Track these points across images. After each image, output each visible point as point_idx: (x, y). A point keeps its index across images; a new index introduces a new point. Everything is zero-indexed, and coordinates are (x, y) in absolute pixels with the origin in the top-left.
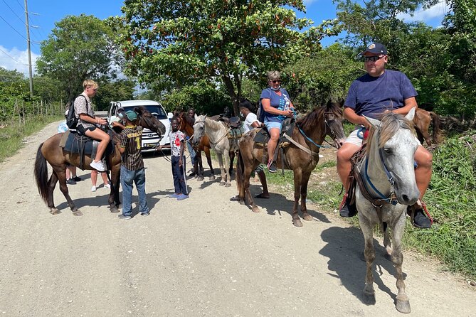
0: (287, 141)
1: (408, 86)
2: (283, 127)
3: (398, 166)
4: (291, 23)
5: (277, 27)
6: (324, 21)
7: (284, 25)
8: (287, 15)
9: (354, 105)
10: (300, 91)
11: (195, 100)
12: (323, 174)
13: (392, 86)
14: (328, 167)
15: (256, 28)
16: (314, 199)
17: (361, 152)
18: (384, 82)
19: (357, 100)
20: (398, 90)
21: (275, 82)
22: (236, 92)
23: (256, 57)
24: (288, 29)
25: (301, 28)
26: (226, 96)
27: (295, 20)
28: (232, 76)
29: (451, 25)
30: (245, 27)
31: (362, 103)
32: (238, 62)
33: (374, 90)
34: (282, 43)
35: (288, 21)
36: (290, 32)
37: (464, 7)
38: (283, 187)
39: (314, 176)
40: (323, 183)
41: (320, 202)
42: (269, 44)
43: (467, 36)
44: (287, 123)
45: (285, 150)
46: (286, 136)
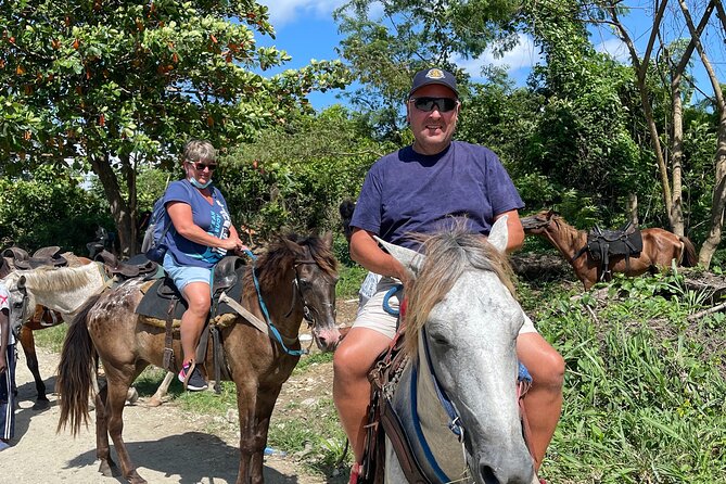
0: (231, 310)
1: (503, 182)
2: (218, 277)
3: (467, 381)
4: (243, 54)
5: (215, 61)
6: (313, 61)
7: (229, 59)
8: (237, 37)
9: (376, 225)
10: (267, 197)
11: (28, 209)
12: (310, 380)
13: (467, 178)
14: (321, 362)
15: (168, 58)
16: (288, 445)
17: (394, 353)
18: (448, 168)
19: (383, 211)
20: (481, 192)
21: (201, 166)
22: (126, 195)
23: (168, 120)
24: (238, 67)
25: (265, 67)
26: (105, 203)
27: (253, 48)
28: (116, 160)
29: (542, 84)
30: (142, 54)
31: (396, 219)
32: (129, 128)
33: (425, 189)
34: (228, 96)
35: (238, 49)
36: (242, 74)
37: (565, 52)
38: (217, 419)
39: (291, 386)
40: (309, 402)
41: (301, 453)
42: (198, 94)
43: (569, 104)
44: (228, 268)
45: (223, 333)
46: (228, 299)
